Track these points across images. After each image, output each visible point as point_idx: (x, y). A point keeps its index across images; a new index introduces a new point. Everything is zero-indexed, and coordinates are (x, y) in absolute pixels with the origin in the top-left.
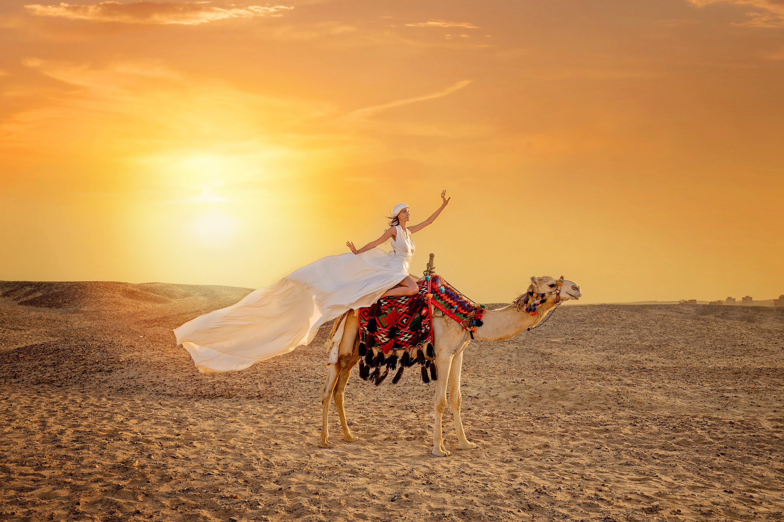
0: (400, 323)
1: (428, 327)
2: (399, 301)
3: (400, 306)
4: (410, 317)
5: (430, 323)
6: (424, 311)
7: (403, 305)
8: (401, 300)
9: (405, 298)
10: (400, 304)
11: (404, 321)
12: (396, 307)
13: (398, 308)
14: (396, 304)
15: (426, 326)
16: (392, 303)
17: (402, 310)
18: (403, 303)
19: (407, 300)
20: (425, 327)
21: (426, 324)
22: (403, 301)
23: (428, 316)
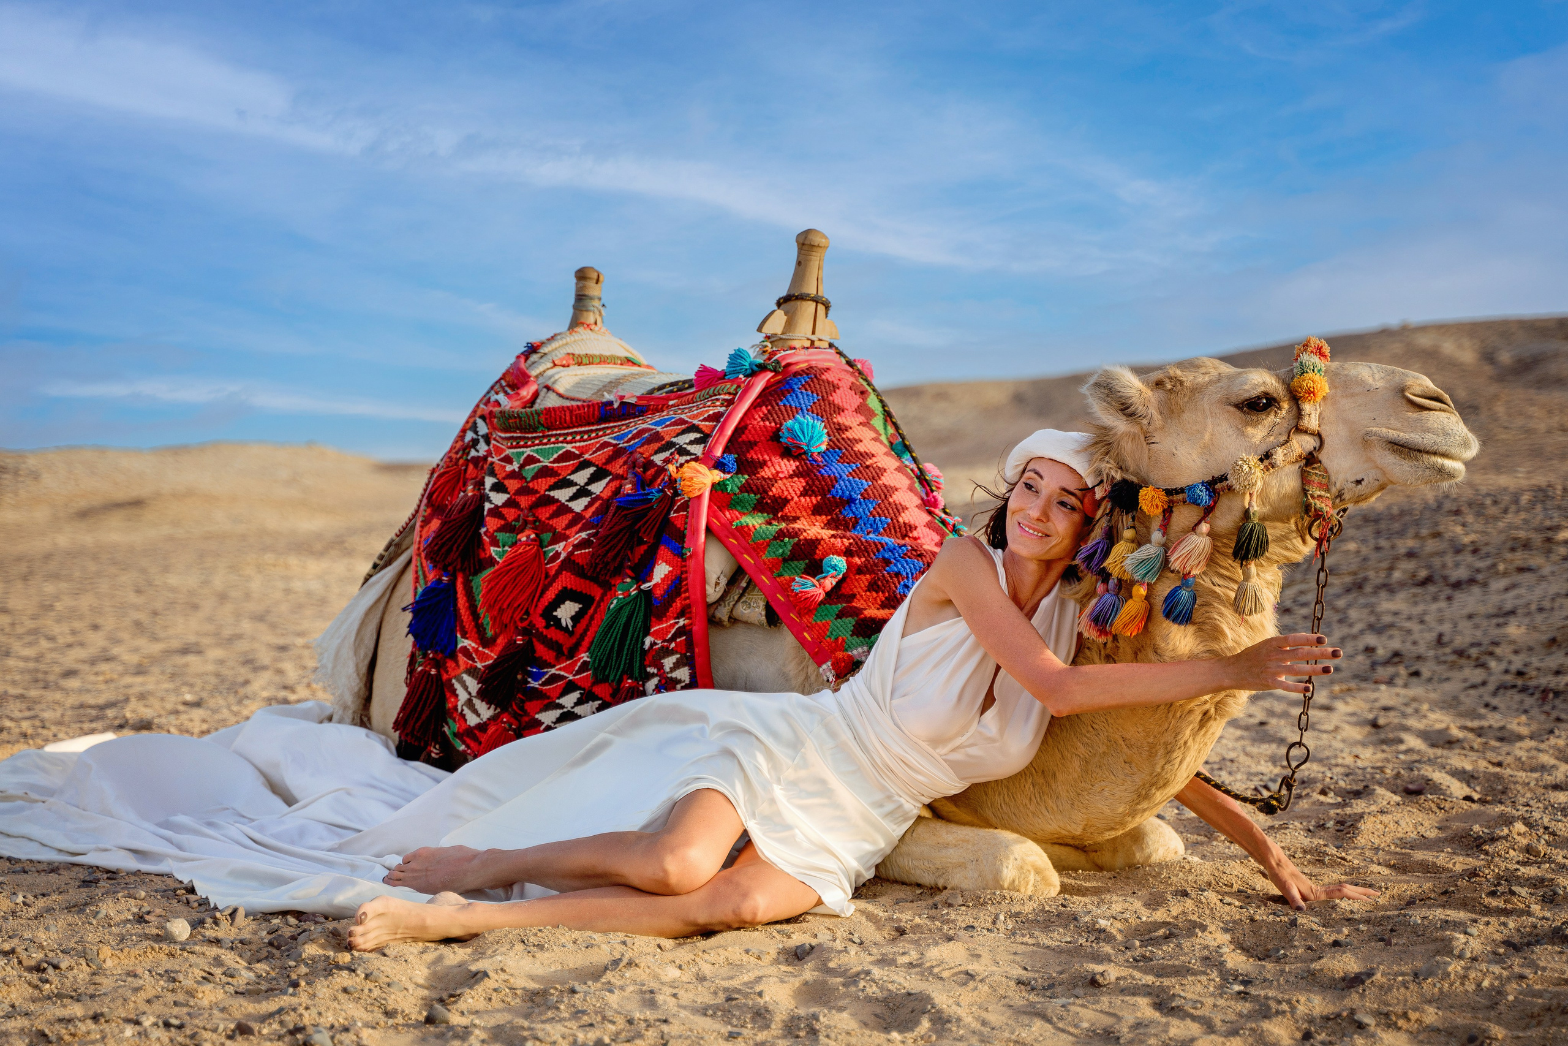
0: (540, 623)
1: (677, 666)
2: (562, 495)
3: (561, 523)
4: (597, 592)
5: (690, 644)
6: (661, 571)
7: (578, 517)
8: (574, 490)
9: (593, 479)
10: (563, 509)
11: (566, 612)
12: (540, 528)
13: (547, 537)
14: (544, 513)
15: (668, 662)
16: (524, 501)
17: (560, 547)
18: (578, 506)
19: (597, 488)
20: (660, 667)
21: (667, 652)
22: (582, 492)
23: (678, 604)
